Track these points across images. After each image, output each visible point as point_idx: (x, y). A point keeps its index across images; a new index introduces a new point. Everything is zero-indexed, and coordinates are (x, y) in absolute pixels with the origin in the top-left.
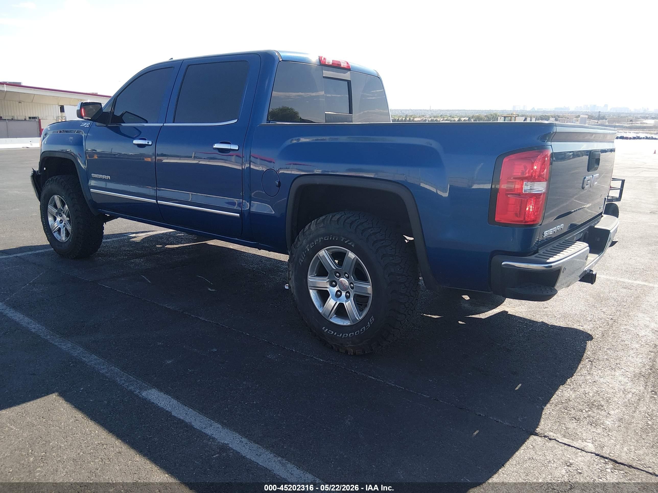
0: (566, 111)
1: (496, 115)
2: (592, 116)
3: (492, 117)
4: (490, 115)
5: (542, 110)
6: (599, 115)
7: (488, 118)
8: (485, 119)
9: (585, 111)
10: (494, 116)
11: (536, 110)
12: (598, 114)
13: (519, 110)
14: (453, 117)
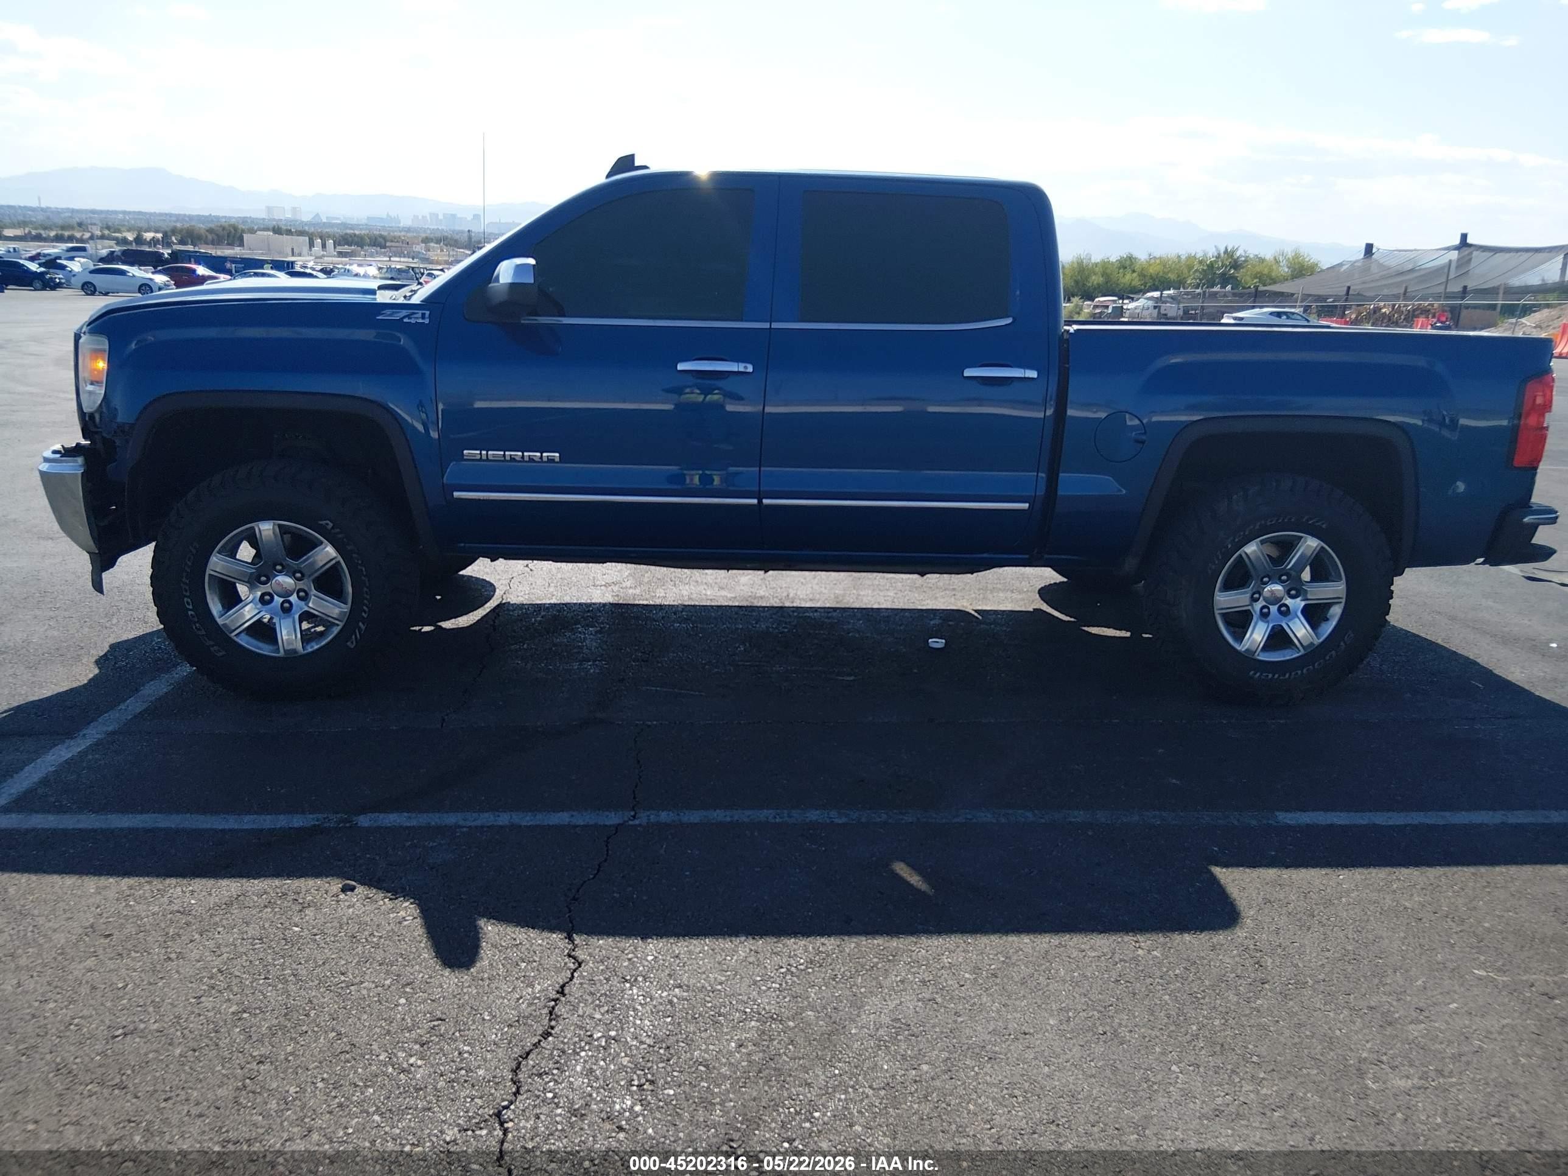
0: (394, 225)
1: (235, 228)
2: (456, 241)
3: (225, 233)
4: (221, 229)
5: (339, 222)
6: (470, 238)
7: (217, 235)
8: (210, 237)
9: (436, 227)
10: (230, 232)
11: (324, 220)
12: (466, 235)
13: (283, 218)
14: (119, 231)
